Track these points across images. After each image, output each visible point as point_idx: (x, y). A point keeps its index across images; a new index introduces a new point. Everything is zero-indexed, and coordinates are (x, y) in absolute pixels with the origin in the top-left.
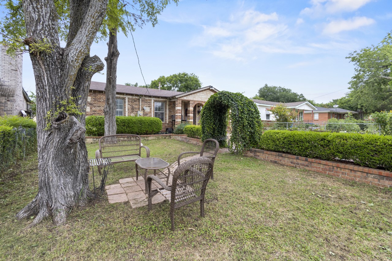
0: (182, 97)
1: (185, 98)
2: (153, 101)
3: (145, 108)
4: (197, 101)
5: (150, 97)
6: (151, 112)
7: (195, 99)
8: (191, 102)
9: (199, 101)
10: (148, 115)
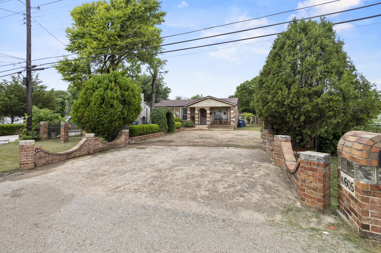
0: (190, 105)
1: (192, 106)
2: (181, 109)
3: (176, 113)
4: (200, 107)
5: (179, 107)
6: (180, 115)
7: (198, 106)
8: (196, 108)
9: (201, 107)
10: (178, 117)
